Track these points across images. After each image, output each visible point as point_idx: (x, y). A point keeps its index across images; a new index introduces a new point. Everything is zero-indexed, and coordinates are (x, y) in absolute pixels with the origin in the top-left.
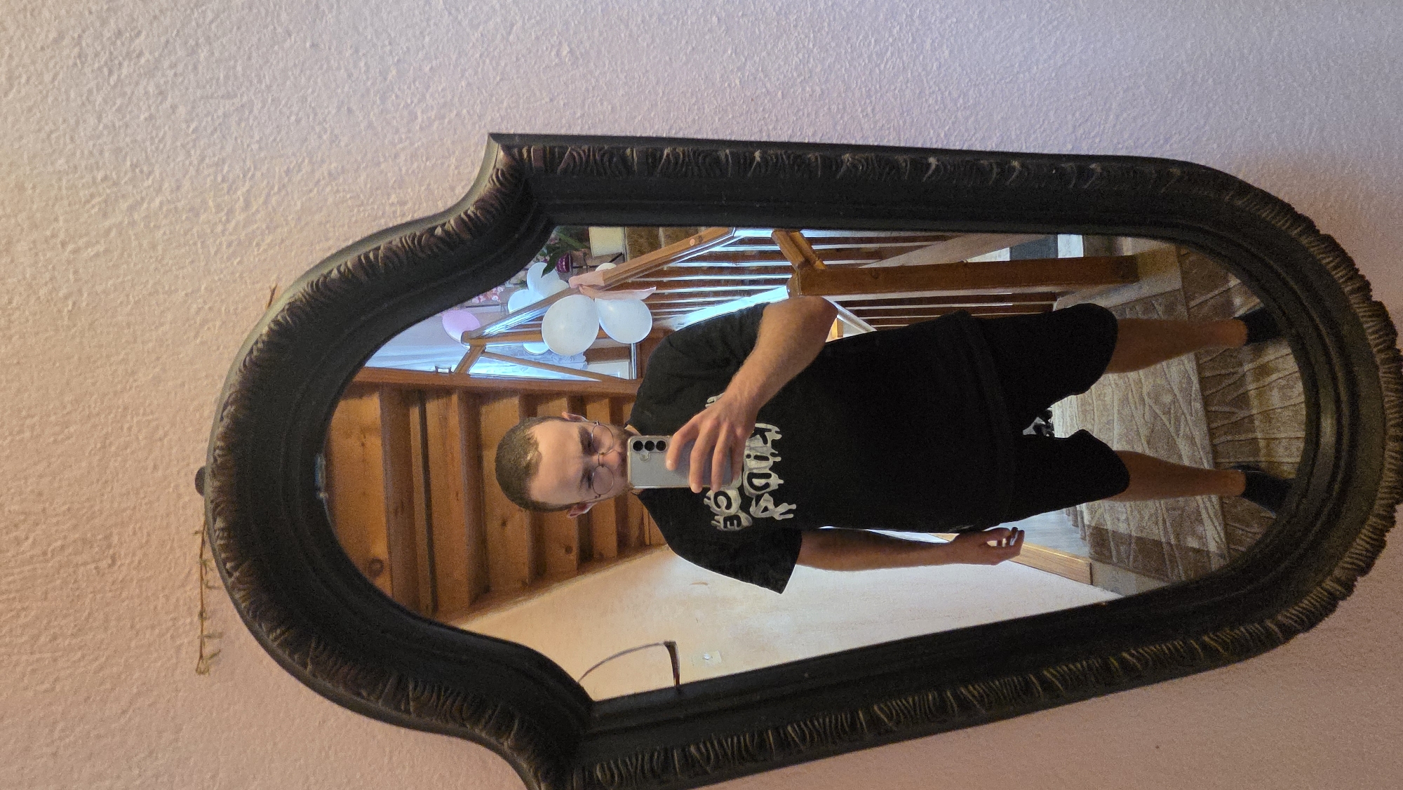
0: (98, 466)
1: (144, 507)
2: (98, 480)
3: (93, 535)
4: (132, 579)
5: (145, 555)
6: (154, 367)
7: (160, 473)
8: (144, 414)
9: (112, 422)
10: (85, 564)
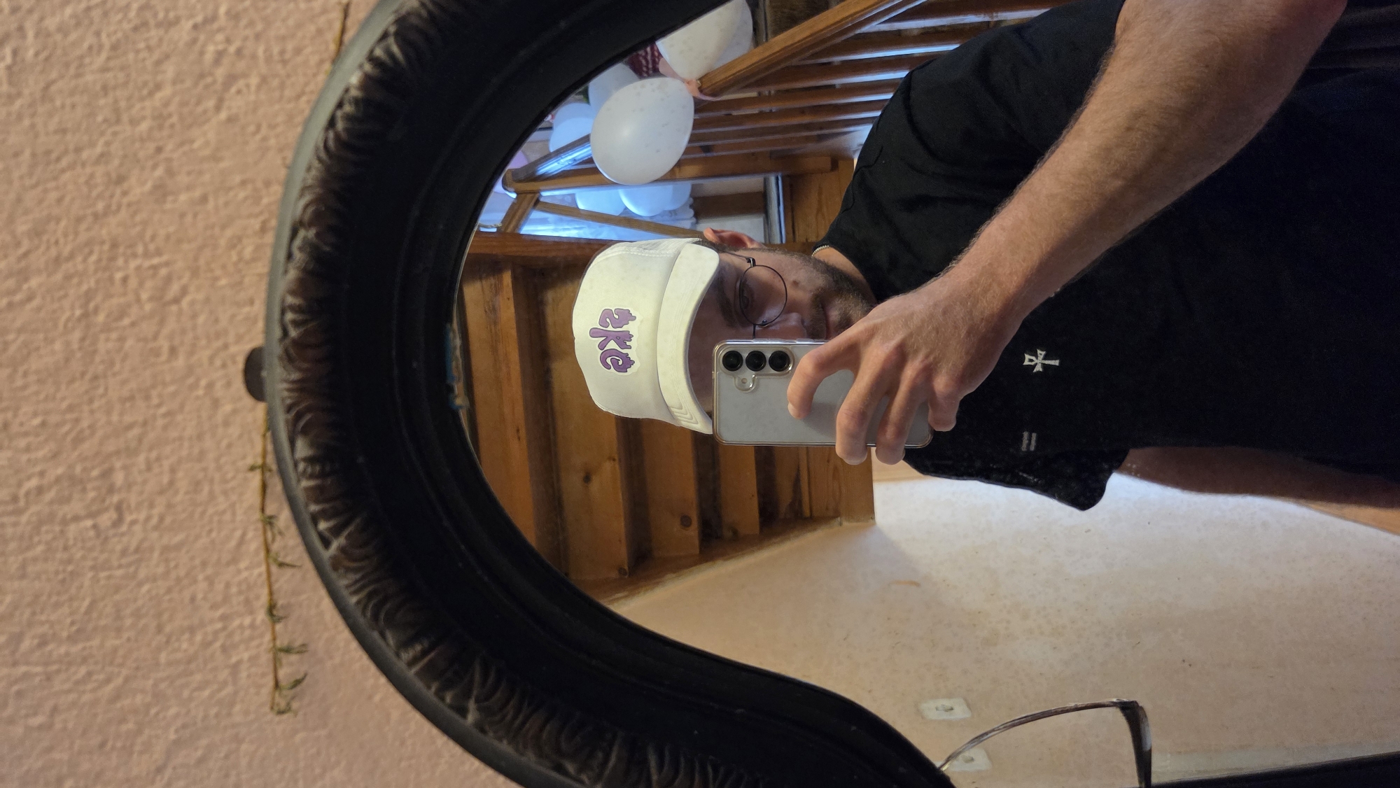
0: (80, 349)
1: (160, 422)
2: (83, 374)
3: (85, 470)
4: (151, 549)
5: (170, 506)
6: (155, 167)
7: (180, 362)
8: (146, 255)
9: (96, 271)
10: (76, 519)
